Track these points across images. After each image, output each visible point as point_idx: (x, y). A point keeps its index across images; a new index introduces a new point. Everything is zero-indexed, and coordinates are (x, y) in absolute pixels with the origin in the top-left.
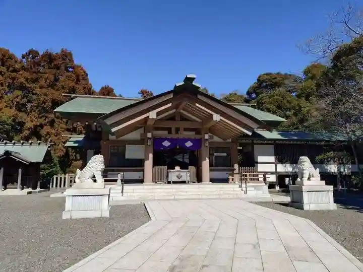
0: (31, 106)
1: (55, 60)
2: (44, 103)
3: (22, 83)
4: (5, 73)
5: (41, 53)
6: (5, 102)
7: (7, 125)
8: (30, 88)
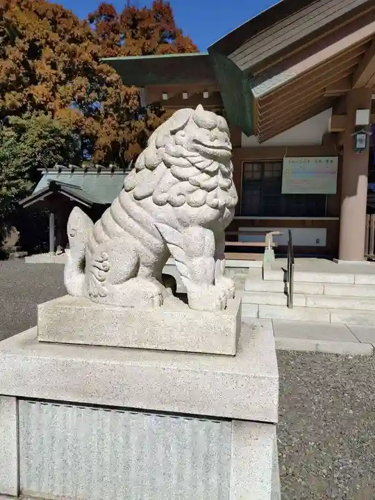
0: (105, 106)
1: (142, 20)
2: (127, 101)
3: (86, 63)
4: (56, 43)
5: (119, 11)
6: (62, 98)
7: (62, 137)
8: (101, 71)
